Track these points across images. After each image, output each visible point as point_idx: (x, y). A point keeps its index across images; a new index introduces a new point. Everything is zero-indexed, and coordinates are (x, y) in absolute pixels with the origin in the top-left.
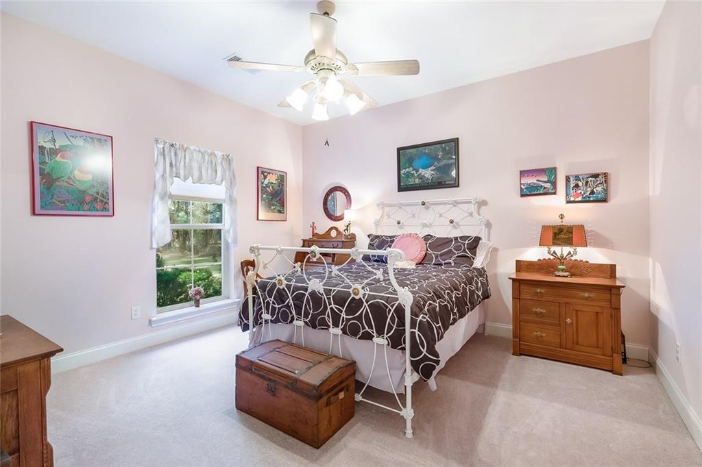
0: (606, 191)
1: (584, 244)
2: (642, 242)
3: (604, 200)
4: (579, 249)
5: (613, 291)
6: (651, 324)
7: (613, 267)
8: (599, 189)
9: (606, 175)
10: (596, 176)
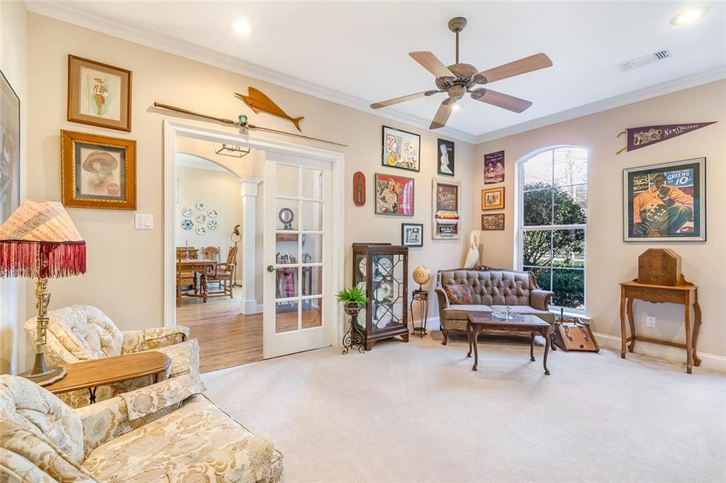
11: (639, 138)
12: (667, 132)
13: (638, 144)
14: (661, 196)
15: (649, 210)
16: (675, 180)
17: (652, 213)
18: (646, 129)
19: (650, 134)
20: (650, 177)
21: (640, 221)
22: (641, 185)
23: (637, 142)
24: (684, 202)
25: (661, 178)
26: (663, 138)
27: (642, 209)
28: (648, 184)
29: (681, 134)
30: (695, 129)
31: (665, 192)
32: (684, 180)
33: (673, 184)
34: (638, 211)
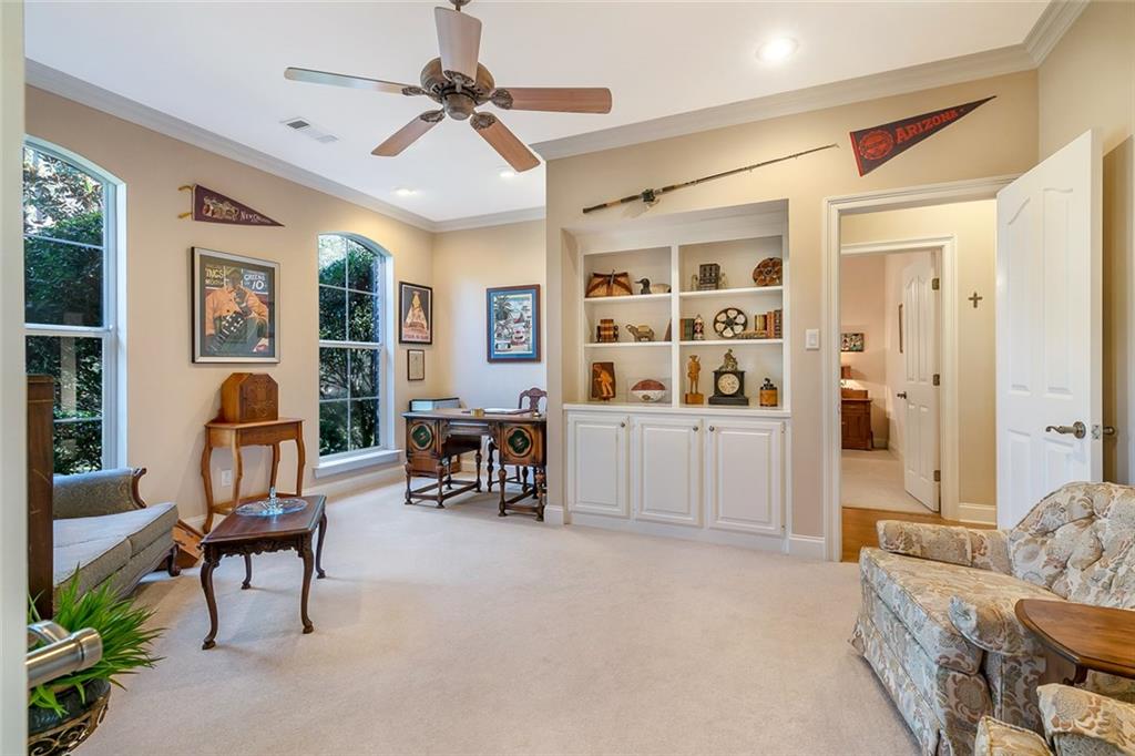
0: (862, 345)
1: (850, 378)
2: (882, 377)
3: (861, 351)
4: (848, 381)
5: (867, 403)
6: (886, 422)
7: (866, 392)
8: (859, 343)
9: (862, 335)
10: (856, 335)
11: (212, 208)
12: (243, 215)
13: (209, 214)
14: (238, 300)
15: (225, 318)
16: (252, 282)
17: (228, 322)
18: (222, 199)
19: (225, 207)
20: (226, 271)
21: (213, 332)
22: (215, 279)
23: (208, 211)
24: (258, 312)
25: (238, 276)
26: (239, 222)
27: (217, 315)
28: (222, 280)
29: (256, 224)
30: (267, 224)
31: (242, 296)
32: (260, 285)
33: (250, 286)
34: (211, 317)
